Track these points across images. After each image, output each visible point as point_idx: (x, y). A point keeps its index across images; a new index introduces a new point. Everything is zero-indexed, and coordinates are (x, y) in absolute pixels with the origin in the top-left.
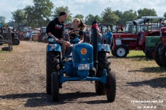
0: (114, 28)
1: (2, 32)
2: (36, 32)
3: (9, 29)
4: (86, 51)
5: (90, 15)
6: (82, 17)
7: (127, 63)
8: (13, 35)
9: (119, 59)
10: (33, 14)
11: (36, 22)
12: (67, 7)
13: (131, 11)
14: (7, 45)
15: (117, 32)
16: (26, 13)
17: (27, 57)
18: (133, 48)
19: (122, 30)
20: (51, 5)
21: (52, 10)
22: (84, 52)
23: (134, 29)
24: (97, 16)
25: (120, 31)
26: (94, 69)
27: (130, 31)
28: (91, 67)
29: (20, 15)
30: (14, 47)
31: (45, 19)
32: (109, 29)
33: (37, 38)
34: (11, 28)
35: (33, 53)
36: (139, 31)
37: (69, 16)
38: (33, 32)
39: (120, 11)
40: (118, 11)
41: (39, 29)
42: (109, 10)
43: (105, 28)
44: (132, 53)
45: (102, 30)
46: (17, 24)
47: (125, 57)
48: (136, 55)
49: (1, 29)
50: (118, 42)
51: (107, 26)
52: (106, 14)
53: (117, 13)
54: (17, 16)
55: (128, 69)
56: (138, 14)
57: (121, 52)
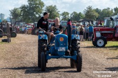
0: (95, 23)
1: (2, 26)
2: (30, 26)
3: (8, 24)
4: (63, 39)
5: (75, 13)
6: (68, 14)
7: (105, 52)
8: (11, 29)
9: (99, 49)
10: (27, 12)
11: (30, 18)
12: (55, 6)
13: (109, 8)
14: (6, 38)
15: (97, 27)
16: (21, 11)
17: (23, 47)
18: (111, 40)
19: (101, 24)
20: (42, 4)
21: (43, 8)
22: (62, 39)
23: (111, 24)
24: (80, 13)
25: (100, 25)
26: (69, 51)
27: (108, 25)
28: (66, 49)
29: (17, 12)
30: (12, 39)
31: (37, 16)
32: (91, 23)
33: (31, 31)
34: (9, 23)
35: (28, 44)
36: (115, 25)
37: (57, 13)
38: (27, 27)
39: (99, 9)
40: (97, 9)
41: (33, 24)
42: (90, 8)
43: (87, 23)
44: (110, 43)
45: (84, 24)
46: (14, 20)
47: (103, 46)
48: (113, 45)
49: (1, 24)
50: (98, 34)
51: (89, 21)
52: (88, 12)
53: (97, 10)
54: (14, 13)
55: (106, 57)
56: (114, 11)
57: (100, 43)
